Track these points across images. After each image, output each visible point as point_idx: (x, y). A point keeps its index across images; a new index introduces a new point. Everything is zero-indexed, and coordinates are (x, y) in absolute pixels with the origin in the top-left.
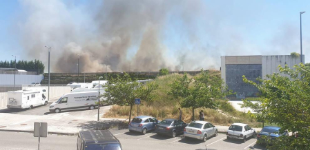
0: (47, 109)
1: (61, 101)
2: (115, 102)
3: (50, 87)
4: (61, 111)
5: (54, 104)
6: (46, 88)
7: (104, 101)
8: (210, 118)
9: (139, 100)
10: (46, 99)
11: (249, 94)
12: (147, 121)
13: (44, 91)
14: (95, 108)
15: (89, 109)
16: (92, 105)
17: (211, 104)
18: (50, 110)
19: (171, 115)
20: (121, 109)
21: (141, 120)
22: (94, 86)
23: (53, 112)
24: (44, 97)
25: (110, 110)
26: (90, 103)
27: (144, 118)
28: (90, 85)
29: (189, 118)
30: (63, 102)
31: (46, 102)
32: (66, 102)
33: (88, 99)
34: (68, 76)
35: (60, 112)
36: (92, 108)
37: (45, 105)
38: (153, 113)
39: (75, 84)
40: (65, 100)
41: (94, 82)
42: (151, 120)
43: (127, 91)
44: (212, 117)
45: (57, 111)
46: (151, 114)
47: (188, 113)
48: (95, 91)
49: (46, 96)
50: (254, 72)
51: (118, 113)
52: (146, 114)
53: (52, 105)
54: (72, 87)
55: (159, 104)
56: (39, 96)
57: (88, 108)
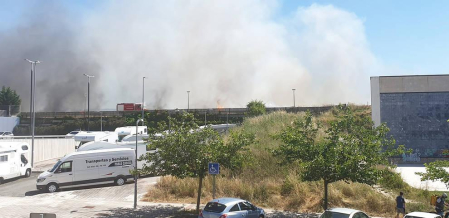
0: (32, 184)
1: (59, 168)
2: (168, 170)
3: (35, 140)
4: (59, 188)
5: (46, 174)
6: (27, 142)
7: (147, 168)
8: (357, 202)
9: (216, 166)
10: (29, 166)
11: (428, 152)
12: (234, 208)
13: (25, 148)
14: (126, 183)
15: (115, 184)
16: (120, 177)
17: (363, 174)
18: (38, 187)
19: (279, 197)
20: (178, 184)
21: (224, 207)
22: (121, 138)
23: (43, 189)
24: (24, 160)
25: (156, 186)
26: (116, 171)
27: (230, 203)
28: (113, 136)
29: (317, 201)
30: (64, 170)
31: (29, 170)
32: (69, 170)
33: (113, 165)
34: (66, 118)
35: (58, 190)
36: (120, 181)
37: (26, 176)
38: (243, 191)
39: (82, 134)
40: (67, 165)
41: (119, 130)
42: (243, 207)
43: (192, 148)
44: (363, 200)
45: (52, 188)
46: (239, 195)
47: (313, 191)
48: (124, 148)
49: (28, 158)
50: (438, 108)
51: (173, 192)
52: (228, 193)
53: (41, 175)
54: (77, 139)
55: (254, 175)
56: (15, 159)
57: (113, 182)
